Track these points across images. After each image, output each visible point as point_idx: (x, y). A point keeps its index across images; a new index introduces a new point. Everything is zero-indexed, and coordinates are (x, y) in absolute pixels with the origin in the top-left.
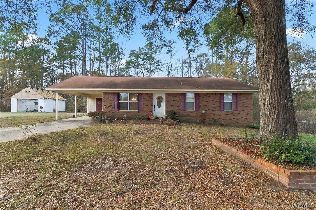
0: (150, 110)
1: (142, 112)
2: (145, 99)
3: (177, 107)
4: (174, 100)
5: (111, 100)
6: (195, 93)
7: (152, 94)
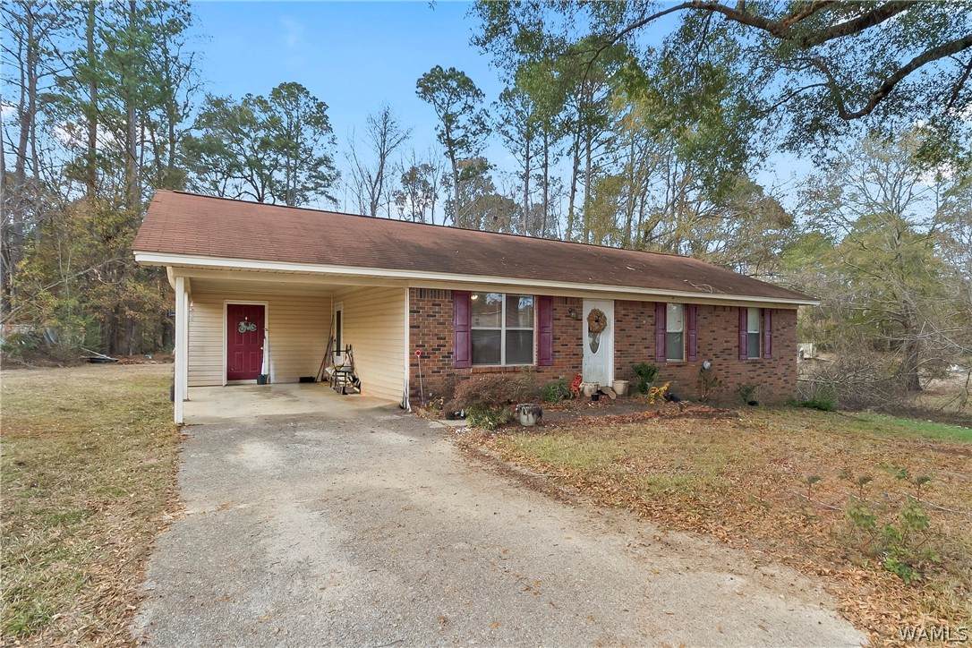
0: (573, 362)
1: (548, 371)
2: (559, 319)
3: (644, 351)
4: (638, 324)
5: (443, 324)
6: (686, 305)
7: (579, 300)
